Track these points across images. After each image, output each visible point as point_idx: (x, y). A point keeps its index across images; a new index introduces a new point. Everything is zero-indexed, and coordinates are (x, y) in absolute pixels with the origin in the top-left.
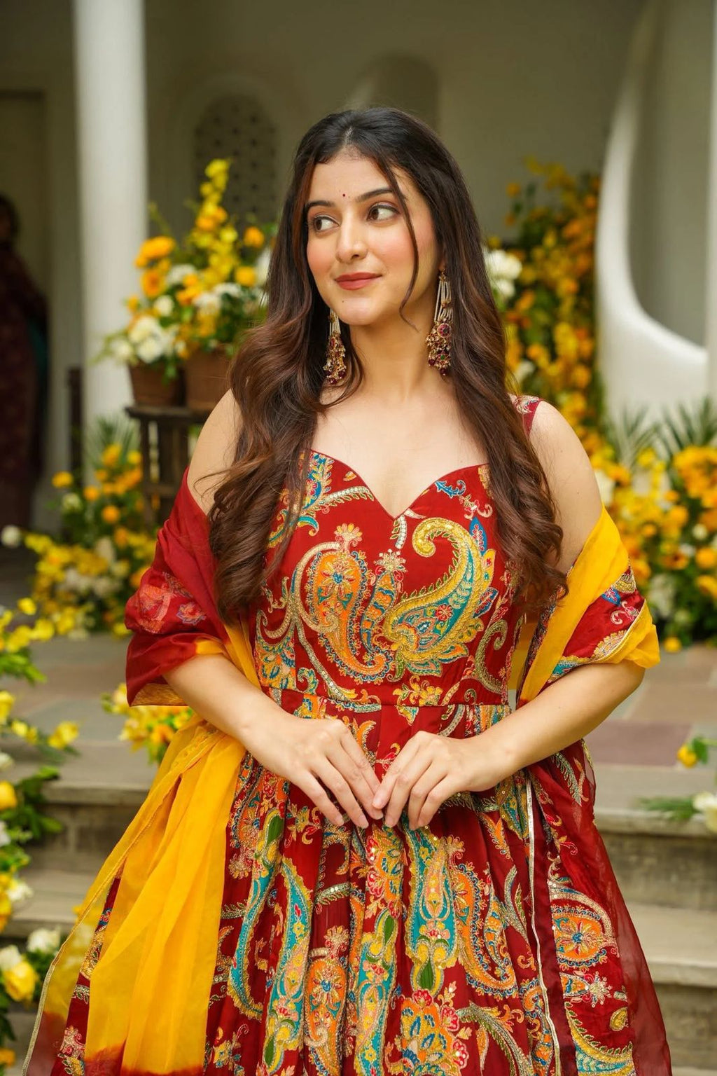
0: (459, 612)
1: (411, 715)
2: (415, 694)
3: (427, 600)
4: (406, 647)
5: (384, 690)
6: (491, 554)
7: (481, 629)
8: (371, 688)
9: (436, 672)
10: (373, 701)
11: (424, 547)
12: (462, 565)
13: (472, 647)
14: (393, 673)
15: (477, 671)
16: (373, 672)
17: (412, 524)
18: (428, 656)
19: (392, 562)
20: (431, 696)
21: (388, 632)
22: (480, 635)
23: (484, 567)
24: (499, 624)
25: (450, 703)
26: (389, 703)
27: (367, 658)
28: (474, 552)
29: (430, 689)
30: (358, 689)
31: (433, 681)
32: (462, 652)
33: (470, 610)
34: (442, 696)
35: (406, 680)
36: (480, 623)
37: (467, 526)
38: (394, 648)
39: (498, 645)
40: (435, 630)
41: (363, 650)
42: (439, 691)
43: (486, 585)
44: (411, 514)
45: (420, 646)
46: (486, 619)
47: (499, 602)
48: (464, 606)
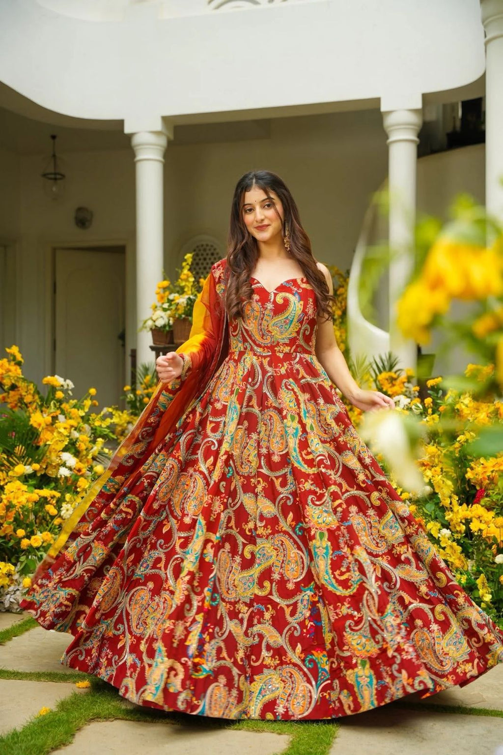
0: (292, 321)
1: (281, 355)
2: (282, 349)
3: (281, 318)
4: (277, 334)
5: (272, 348)
6: (302, 302)
7: (300, 327)
8: (268, 347)
9: (287, 341)
10: (269, 352)
11: (280, 300)
12: (292, 305)
13: (298, 333)
14: (274, 342)
15: (301, 342)
16: (267, 342)
17: (275, 295)
18: (284, 336)
19: (270, 306)
20: (287, 349)
21: (270, 329)
22: (300, 329)
23: (299, 306)
24: (306, 326)
25: (294, 352)
26: (274, 352)
27: (265, 338)
28: (296, 302)
29: (286, 347)
30: (264, 348)
31: (287, 345)
32: (295, 335)
33: (296, 320)
34: (291, 349)
35: (278, 344)
36: (299, 324)
37: (293, 294)
38: (273, 334)
39: (307, 333)
40: (285, 328)
41: (263, 335)
42: (289, 348)
43: (300, 312)
44: (275, 292)
45: (281, 333)
46: (301, 323)
47: (305, 318)
48: (293, 319)
